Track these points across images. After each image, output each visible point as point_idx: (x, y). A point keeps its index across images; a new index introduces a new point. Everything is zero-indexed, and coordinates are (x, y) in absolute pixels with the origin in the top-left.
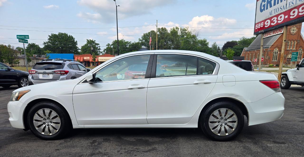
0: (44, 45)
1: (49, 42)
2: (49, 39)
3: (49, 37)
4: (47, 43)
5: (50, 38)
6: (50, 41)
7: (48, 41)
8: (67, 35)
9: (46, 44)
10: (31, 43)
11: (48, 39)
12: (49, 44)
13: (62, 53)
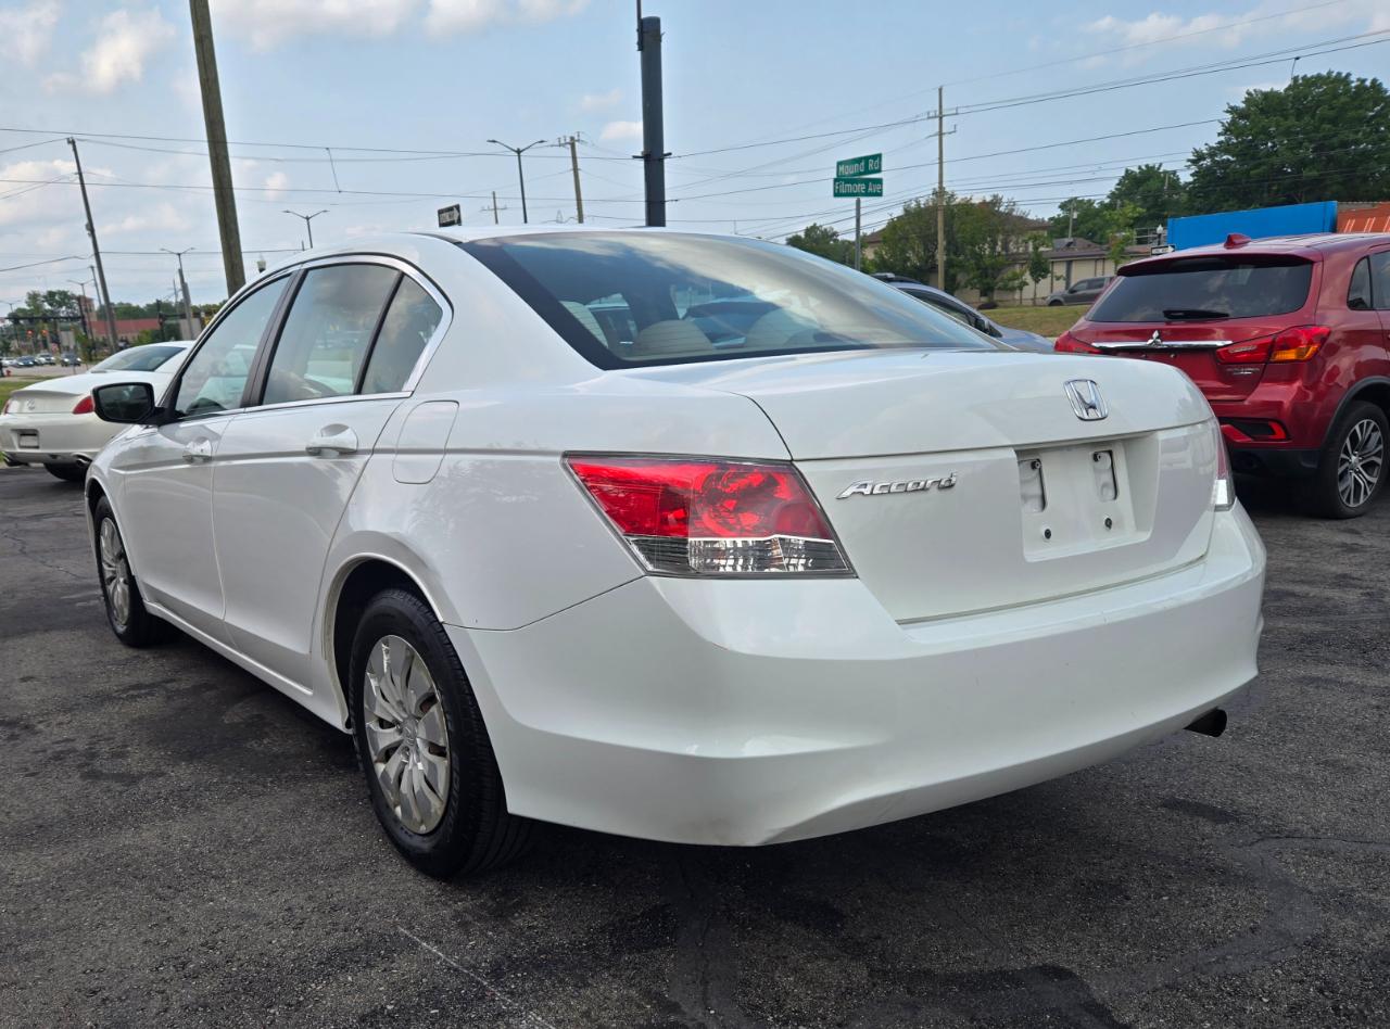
0: (1194, 169)
1: (1223, 148)
2: (1227, 131)
3: (1228, 117)
4: (1213, 152)
5: (1233, 122)
6: (1228, 140)
7: (1222, 138)
8: (1345, 80)
9: (1207, 162)
10: (1140, 168)
11: (1220, 129)
12: (1225, 157)
13: (1291, 201)
